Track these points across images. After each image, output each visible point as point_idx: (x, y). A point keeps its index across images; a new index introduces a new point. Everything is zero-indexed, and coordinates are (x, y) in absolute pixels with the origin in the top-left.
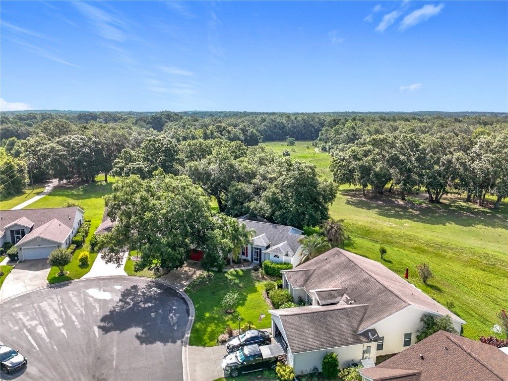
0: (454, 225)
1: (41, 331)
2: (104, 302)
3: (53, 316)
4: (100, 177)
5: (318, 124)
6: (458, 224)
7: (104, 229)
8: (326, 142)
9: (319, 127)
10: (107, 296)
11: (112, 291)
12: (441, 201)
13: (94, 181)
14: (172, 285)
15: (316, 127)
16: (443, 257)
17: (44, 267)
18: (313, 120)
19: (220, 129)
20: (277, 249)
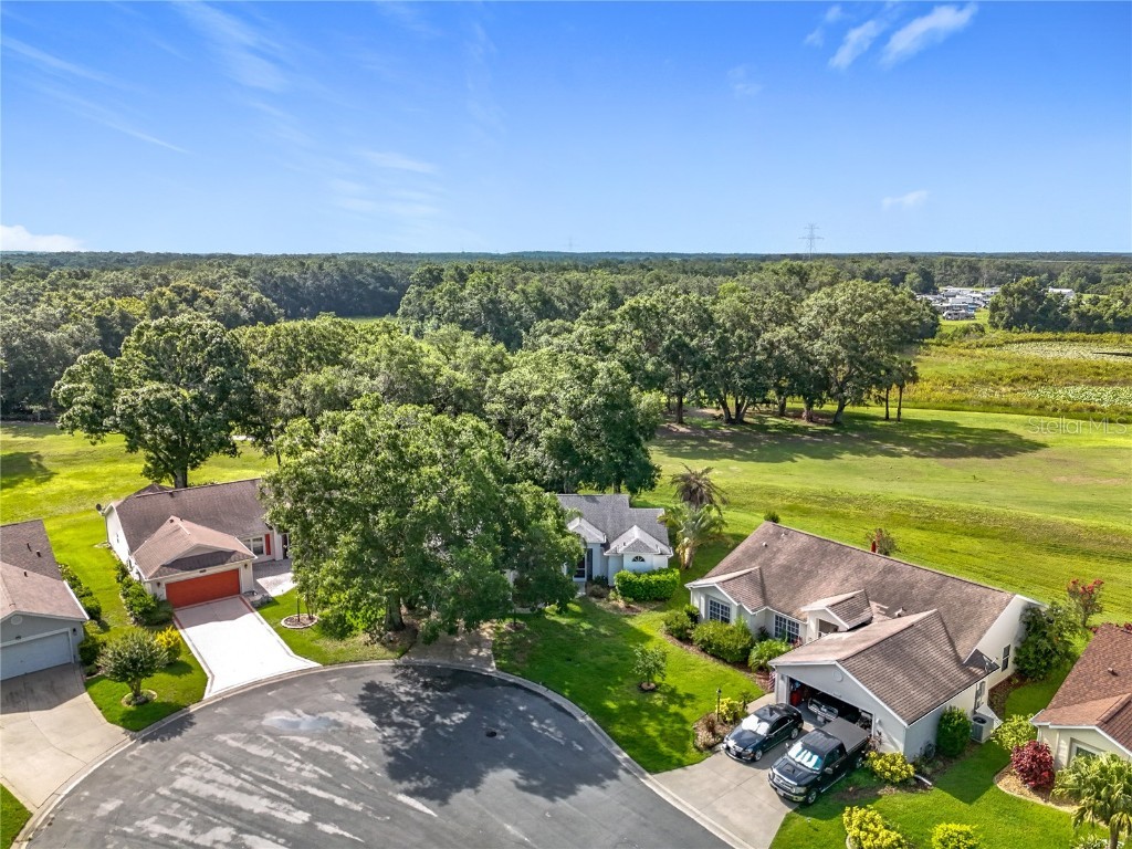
0: (806, 460)
5: (373, 280)
6: (813, 457)
7: (167, 566)
8: (422, 319)
9: (376, 287)
12: (746, 419)
14: (456, 664)
15: (371, 287)
16: (845, 517)
19: (184, 295)
20: (638, 544)
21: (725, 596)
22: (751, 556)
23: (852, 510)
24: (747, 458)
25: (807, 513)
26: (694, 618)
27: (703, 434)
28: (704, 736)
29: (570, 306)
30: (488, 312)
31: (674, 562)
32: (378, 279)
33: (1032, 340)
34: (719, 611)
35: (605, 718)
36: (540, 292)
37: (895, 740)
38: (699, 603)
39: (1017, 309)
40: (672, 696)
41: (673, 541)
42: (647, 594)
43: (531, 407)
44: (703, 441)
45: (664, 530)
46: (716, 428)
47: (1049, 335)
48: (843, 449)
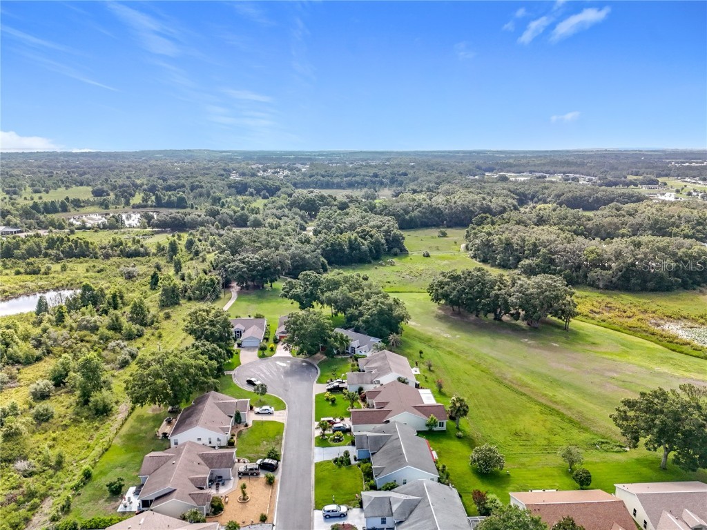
1: (262, 375)
2: (284, 367)
3: (265, 371)
4: (267, 285)
10: (284, 365)
11: (286, 363)
13: (263, 287)
14: (312, 362)
17: (254, 350)
18: (474, 205)
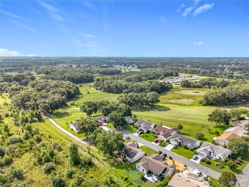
12: (142, 106)
15: (85, 78)
20: (131, 121)
21: (137, 124)
22: (139, 122)
23: (149, 117)
24: (141, 111)
25: (145, 117)
26: (135, 126)
27: (137, 108)
28: (135, 132)
29: (120, 86)
30: (108, 87)
31: (133, 122)
32: (86, 76)
33: (185, 89)
34: (136, 125)
35: (129, 131)
36: (116, 85)
37: (145, 131)
38: (135, 125)
39: (184, 84)
40: (133, 130)
41: (133, 121)
42: (131, 124)
43: (122, 109)
44: (137, 109)
45: (133, 120)
46: (138, 107)
47: (188, 88)
48: (151, 110)
